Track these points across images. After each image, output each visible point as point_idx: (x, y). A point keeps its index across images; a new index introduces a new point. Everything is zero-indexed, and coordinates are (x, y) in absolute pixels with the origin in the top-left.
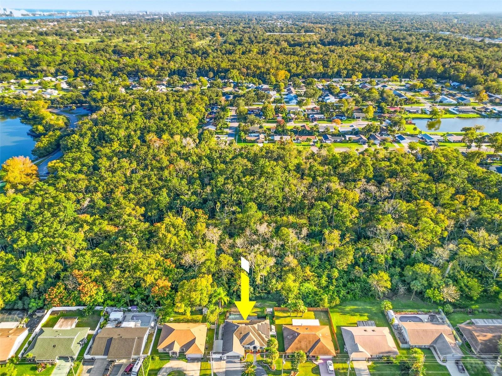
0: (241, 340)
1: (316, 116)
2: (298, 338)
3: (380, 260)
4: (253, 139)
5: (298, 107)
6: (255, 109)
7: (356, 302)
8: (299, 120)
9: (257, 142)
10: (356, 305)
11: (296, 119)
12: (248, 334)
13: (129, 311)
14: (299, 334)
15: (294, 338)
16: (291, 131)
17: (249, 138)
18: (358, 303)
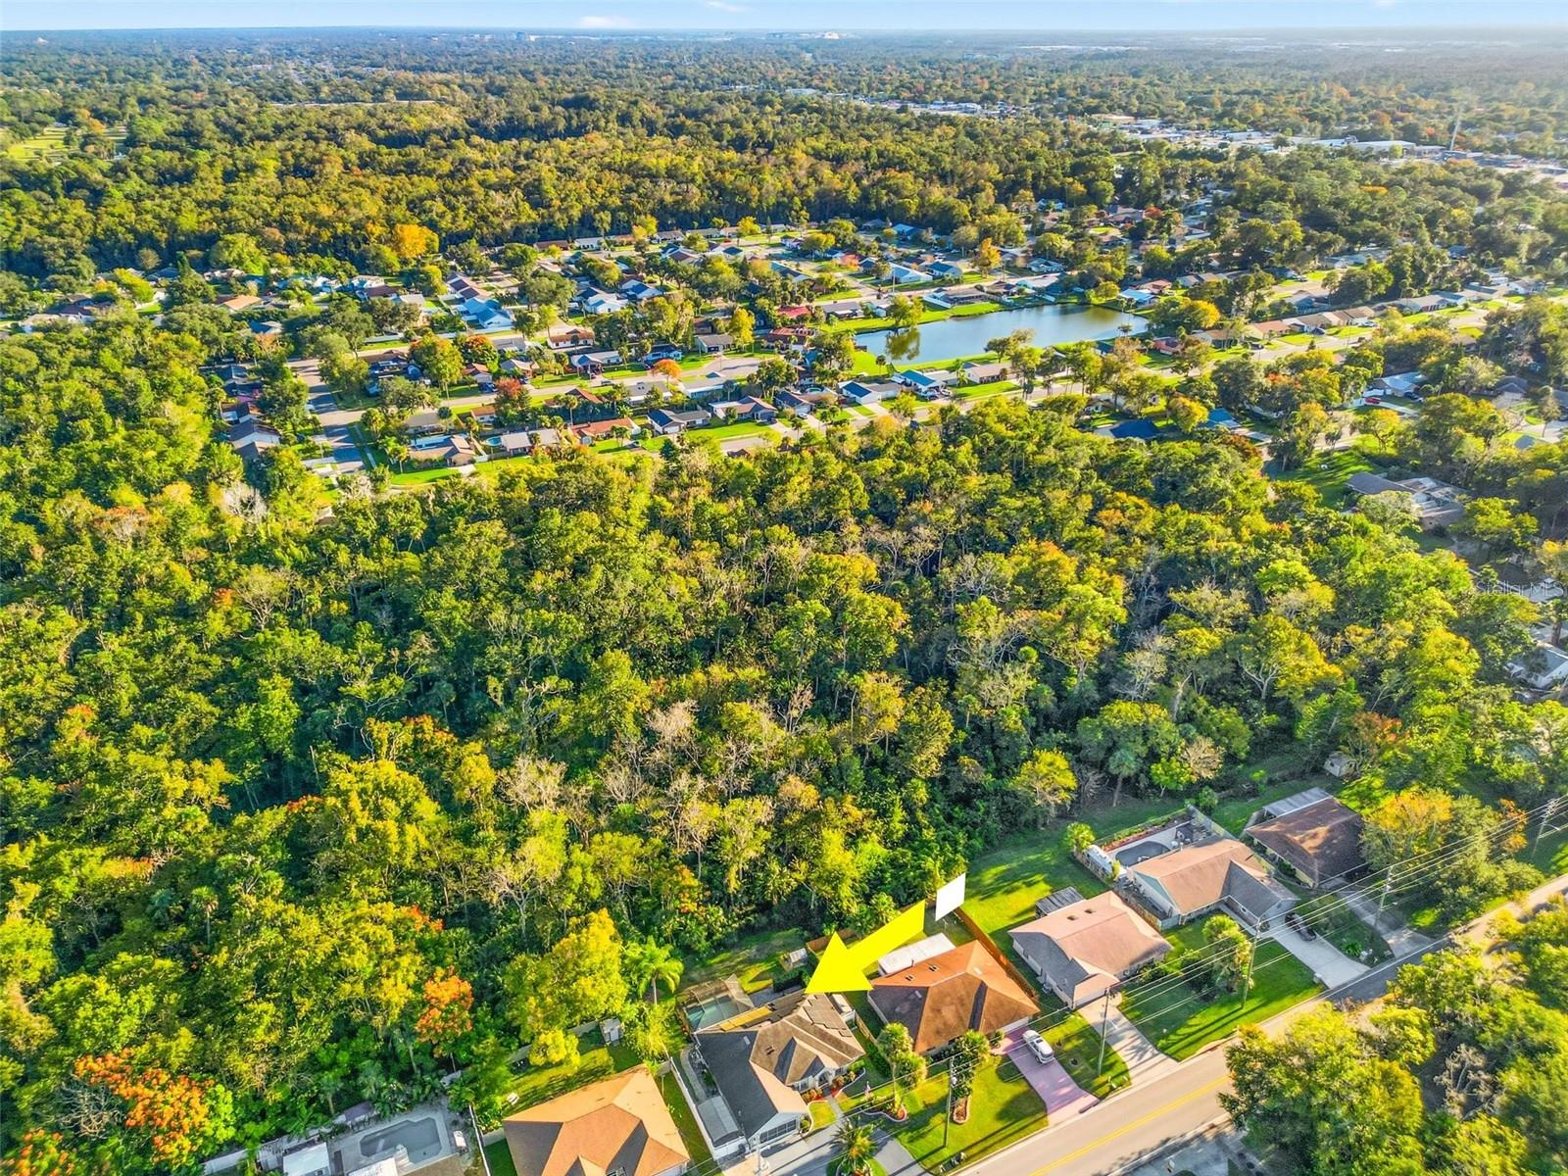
0: (781, 1071)
1: (594, 358)
2: (928, 1002)
3: (1011, 723)
4: (437, 454)
5: (520, 335)
6: (382, 358)
7: (998, 854)
8: (547, 377)
9: (454, 464)
10: (1001, 862)
11: (535, 374)
12: (792, 1044)
13: (342, 1129)
14: (925, 991)
15: (919, 1005)
16: (546, 410)
17: (421, 455)
18: (1003, 853)
